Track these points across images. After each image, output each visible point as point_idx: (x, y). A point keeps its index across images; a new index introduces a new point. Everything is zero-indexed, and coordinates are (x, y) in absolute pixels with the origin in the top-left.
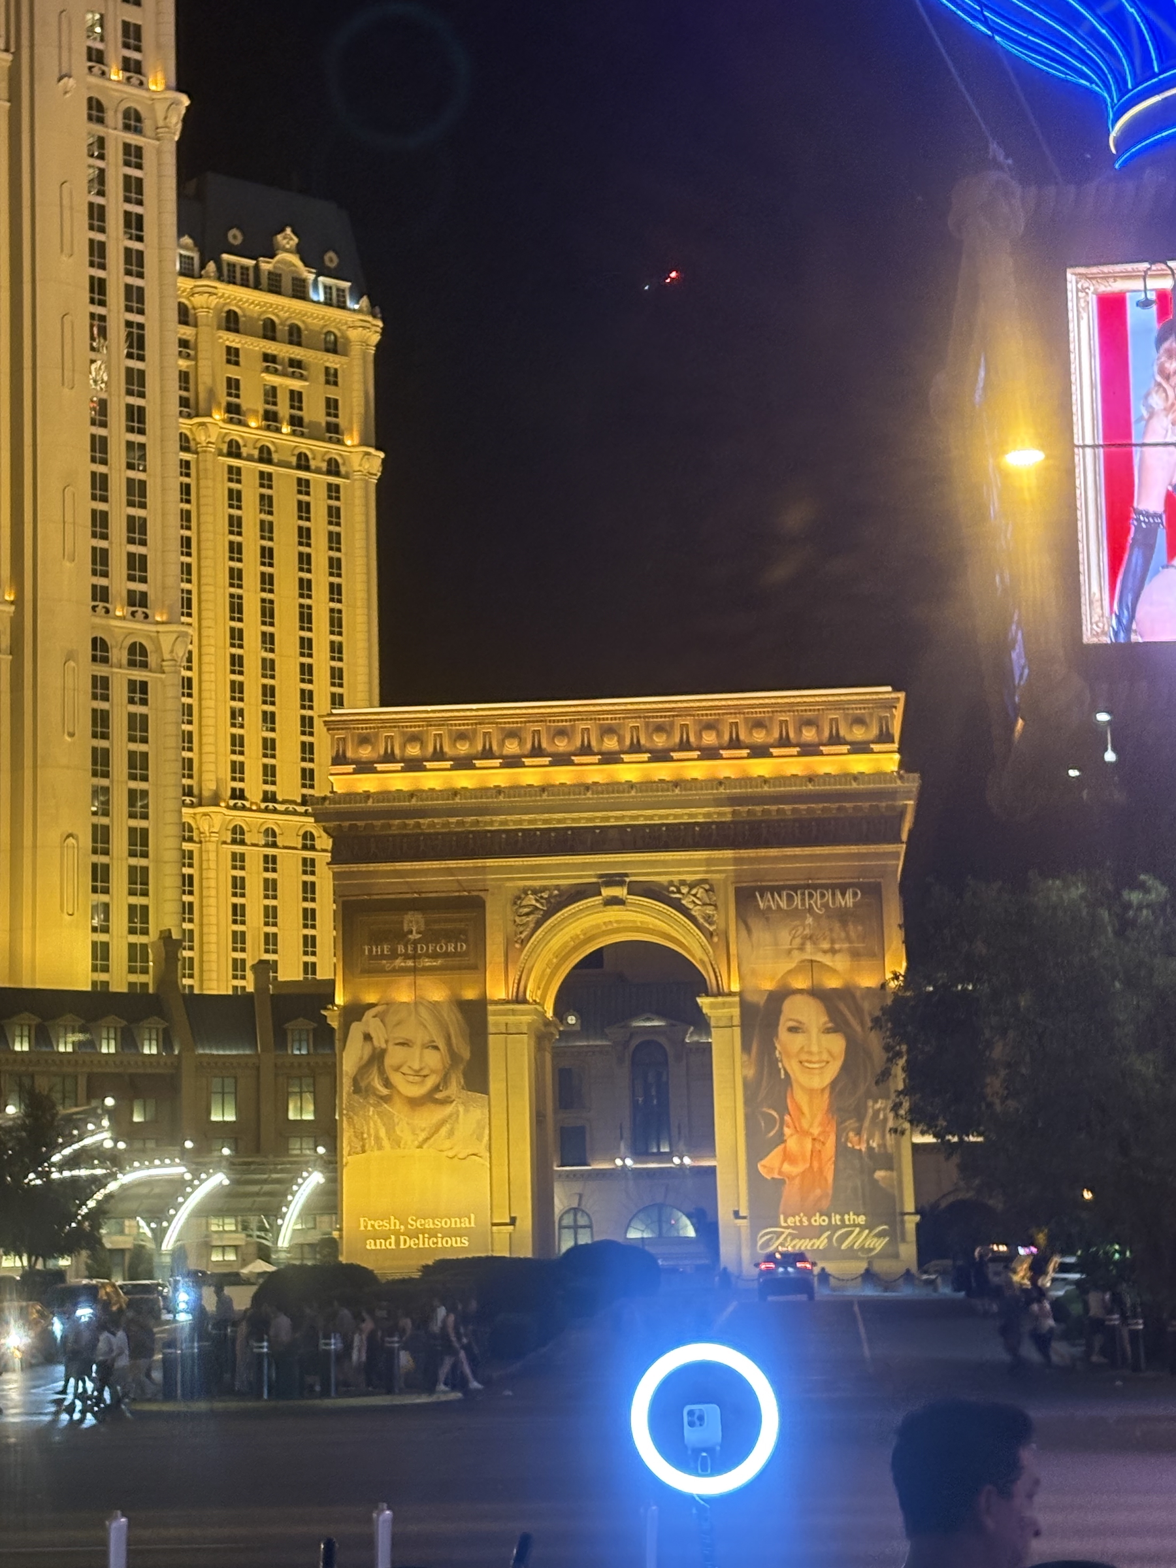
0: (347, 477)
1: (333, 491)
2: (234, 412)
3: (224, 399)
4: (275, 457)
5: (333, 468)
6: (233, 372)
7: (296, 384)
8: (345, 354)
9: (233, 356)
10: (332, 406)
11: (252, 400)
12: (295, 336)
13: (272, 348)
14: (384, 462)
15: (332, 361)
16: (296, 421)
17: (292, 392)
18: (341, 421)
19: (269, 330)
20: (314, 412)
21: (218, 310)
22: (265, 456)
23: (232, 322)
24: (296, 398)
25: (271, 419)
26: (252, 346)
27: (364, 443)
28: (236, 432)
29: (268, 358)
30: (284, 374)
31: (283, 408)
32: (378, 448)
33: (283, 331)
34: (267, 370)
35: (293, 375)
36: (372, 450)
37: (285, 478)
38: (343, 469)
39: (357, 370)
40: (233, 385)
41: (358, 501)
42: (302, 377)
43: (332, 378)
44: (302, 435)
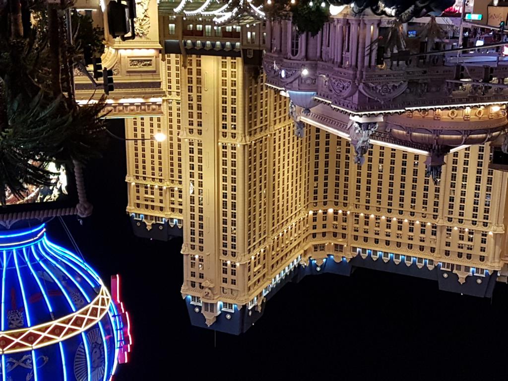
0: (134, 176)
1: (137, 172)
2: (161, 189)
3: (163, 192)
4: (151, 179)
5: (137, 177)
6: (161, 198)
7: (146, 196)
8: (135, 203)
9: (161, 201)
10: (138, 191)
11: (157, 192)
12: (147, 207)
13: (152, 204)
14: (125, 179)
15: (138, 201)
16: (146, 187)
17: (147, 194)
18: (136, 188)
19: (153, 207)
20: (142, 190)
21: (165, 211)
22: (153, 179)
23: (161, 209)
24: (146, 193)
25: (152, 188)
26: (157, 204)
27: (130, 183)
28: (160, 184)
29: (153, 201)
30: (149, 198)
31: (149, 190)
32: (127, 182)
33: (150, 207)
34: (153, 199)
35: (147, 198)
36: (128, 182)
37: (149, 174)
38: (135, 177)
39: (132, 200)
40: (161, 195)
41: (131, 170)
42: (145, 197)
43: (138, 198)
44: (145, 185)
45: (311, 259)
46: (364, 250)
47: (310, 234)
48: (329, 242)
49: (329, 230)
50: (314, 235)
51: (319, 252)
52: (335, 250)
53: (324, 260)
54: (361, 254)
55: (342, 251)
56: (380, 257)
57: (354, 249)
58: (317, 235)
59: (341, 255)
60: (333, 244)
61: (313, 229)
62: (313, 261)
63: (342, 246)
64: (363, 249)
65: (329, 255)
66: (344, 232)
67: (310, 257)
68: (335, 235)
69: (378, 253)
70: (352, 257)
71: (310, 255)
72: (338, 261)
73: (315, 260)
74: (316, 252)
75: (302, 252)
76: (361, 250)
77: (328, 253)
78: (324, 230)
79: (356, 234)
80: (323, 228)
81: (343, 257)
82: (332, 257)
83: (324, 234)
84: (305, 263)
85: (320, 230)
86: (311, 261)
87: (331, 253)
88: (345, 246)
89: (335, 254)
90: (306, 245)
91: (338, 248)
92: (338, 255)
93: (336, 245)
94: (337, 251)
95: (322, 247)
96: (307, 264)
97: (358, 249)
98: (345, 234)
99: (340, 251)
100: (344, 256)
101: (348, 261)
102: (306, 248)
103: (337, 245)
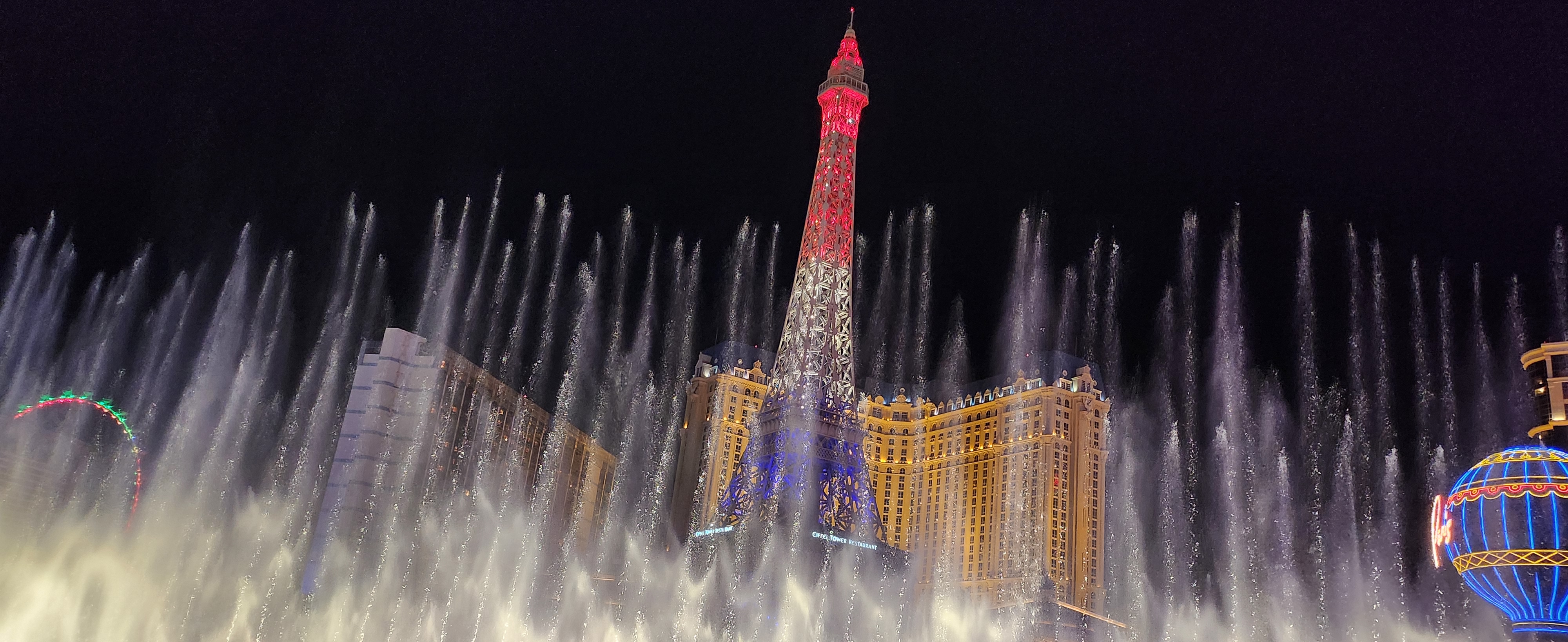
45: (912, 405)
48: (888, 423)
49: (886, 436)
51: (901, 411)
52: (881, 410)
53: (895, 400)
55: (874, 409)
59: (875, 405)
60: (883, 419)
62: (909, 401)
63: (874, 414)
65: (889, 405)
67: (914, 407)
68: (880, 430)
71: (912, 409)
72: (881, 396)
73: (907, 403)
74: (905, 411)
77: (889, 408)
78: (891, 437)
82: (885, 403)
83: (892, 432)
84: (927, 404)
85: (898, 439)
86: (913, 402)
87: (886, 407)
88: (870, 414)
89: (882, 406)
92: (879, 405)
93: (880, 416)
94: (879, 410)
95: (896, 417)
96: (921, 400)
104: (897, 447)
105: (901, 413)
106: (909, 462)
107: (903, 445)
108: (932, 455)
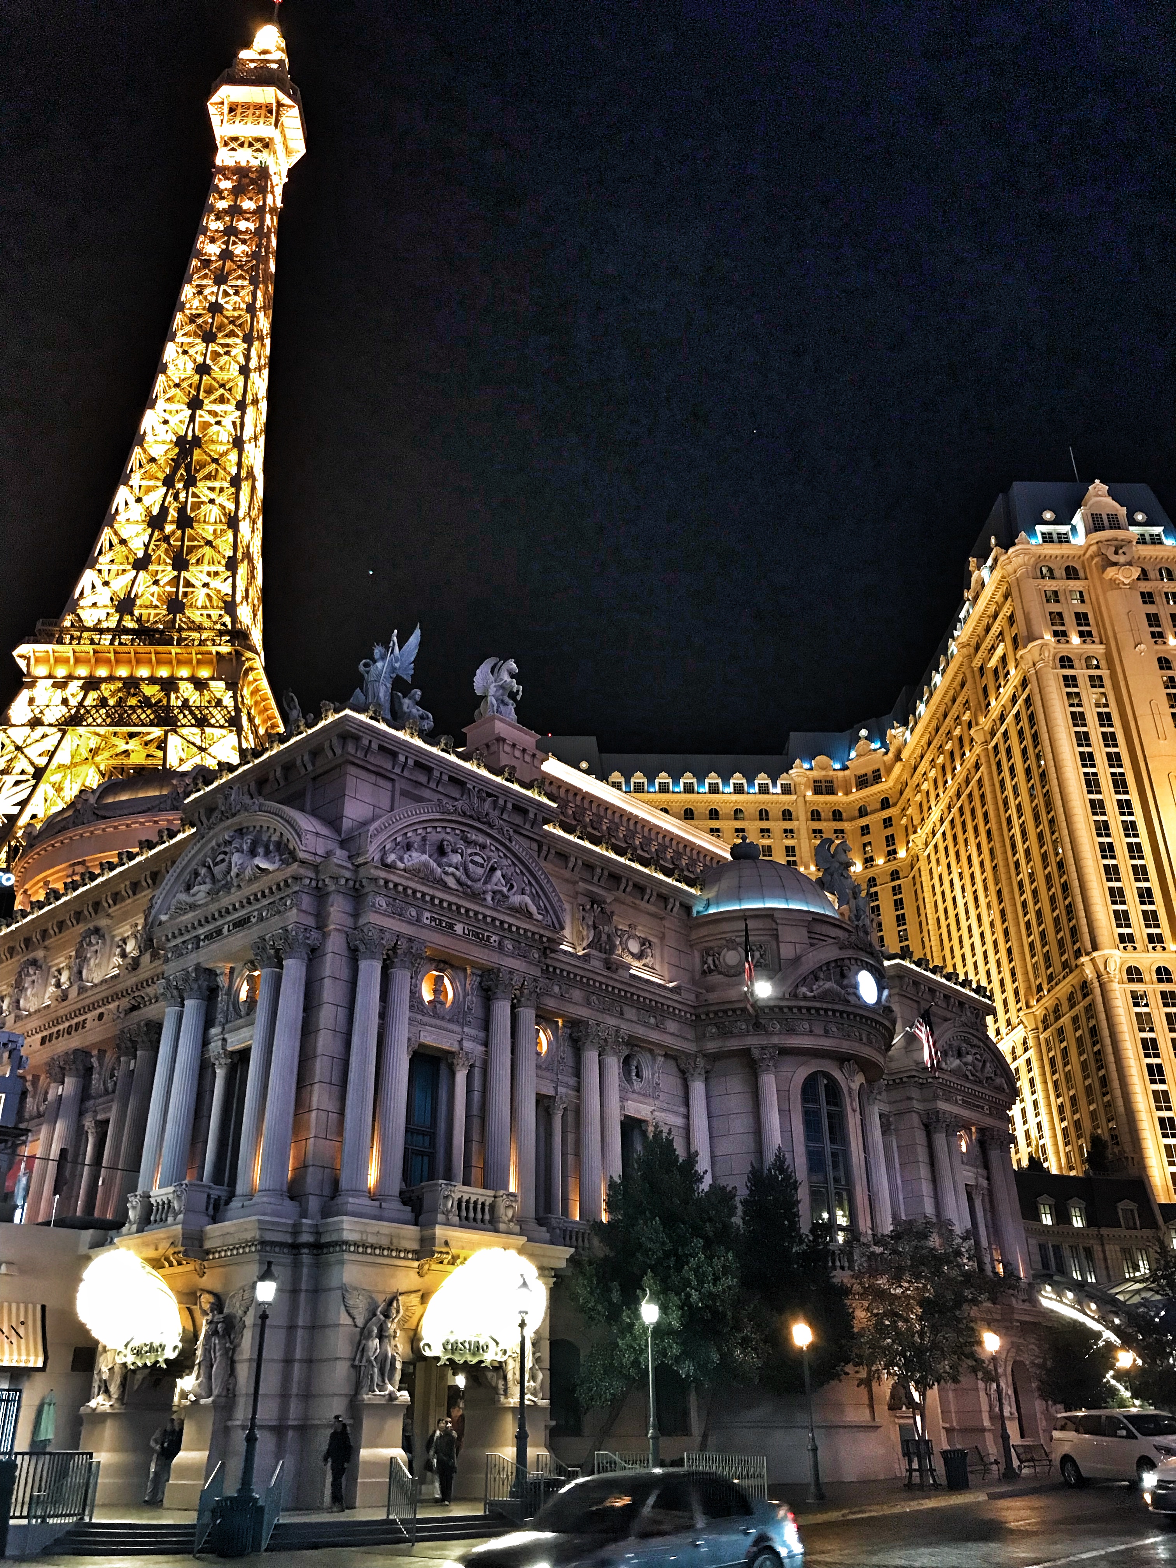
45: (883, 750)
46: (764, 790)
47: (895, 804)
48: (848, 797)
49: (853, 823)
50: (885, 804)
51: (868, 770)
52: (831, 782)
53: (853, 754)
54: (769, 782)
55: (815, 782)
56: (726, 782)
57: (787, 790)
58: (879, 806)
59: (816, 774)
60: (840, 794)
61: (890, 819)
62: (878, 745)
63: (817, 791)
64: (768, 793)
65: (845, 768)
66: (817, 825)
67: (886, 753)
68: (837, 816)
69: (731, 789)
70: (791, 772)
71: (886, 758)
72: (821, 759)
73: (875, 750)
74: (876, 767)
75: (904, 755)
76: (772, 790)
77: (847, 772)
78: (864, 821)
79: (788, 825)
80: (867, 826)
81: (811, 769)
82: (837, 766)
83: (863, 812)
84: (897, 733)
85: (874, 820)
86: (884, 745)
87: (841, 773)
88: (809, 793)
89: (831, 772)
90: (900, 776)
91: (823, 787)
92: (823, 773)
93: (831, 791)
94: (826, 782)
95: (863, 782)
96: (891, 732)
97: (778, 790)
98: (813, 820)
99: (820, 781)
100: (808, 773)
101: (798, 761)
102: (899, 765)
103: (828, 793)
104: (878, 835)
105: (870, 774)
106: (902, 853)
107: (885, 827)
108: (923, 819)
